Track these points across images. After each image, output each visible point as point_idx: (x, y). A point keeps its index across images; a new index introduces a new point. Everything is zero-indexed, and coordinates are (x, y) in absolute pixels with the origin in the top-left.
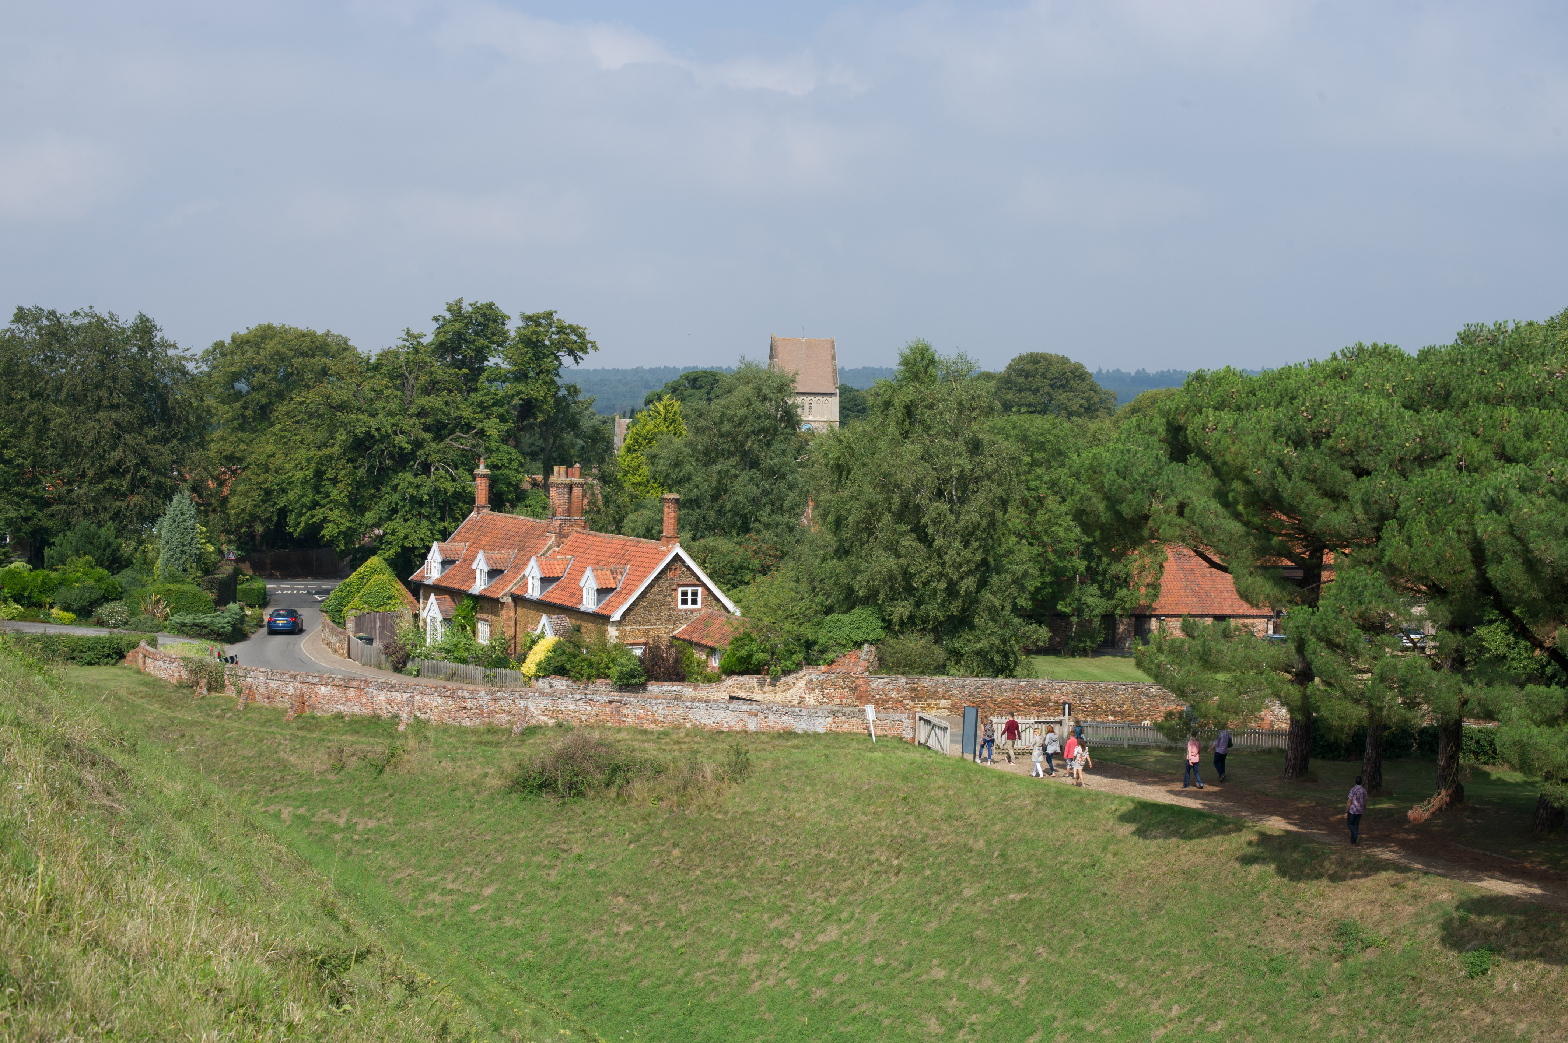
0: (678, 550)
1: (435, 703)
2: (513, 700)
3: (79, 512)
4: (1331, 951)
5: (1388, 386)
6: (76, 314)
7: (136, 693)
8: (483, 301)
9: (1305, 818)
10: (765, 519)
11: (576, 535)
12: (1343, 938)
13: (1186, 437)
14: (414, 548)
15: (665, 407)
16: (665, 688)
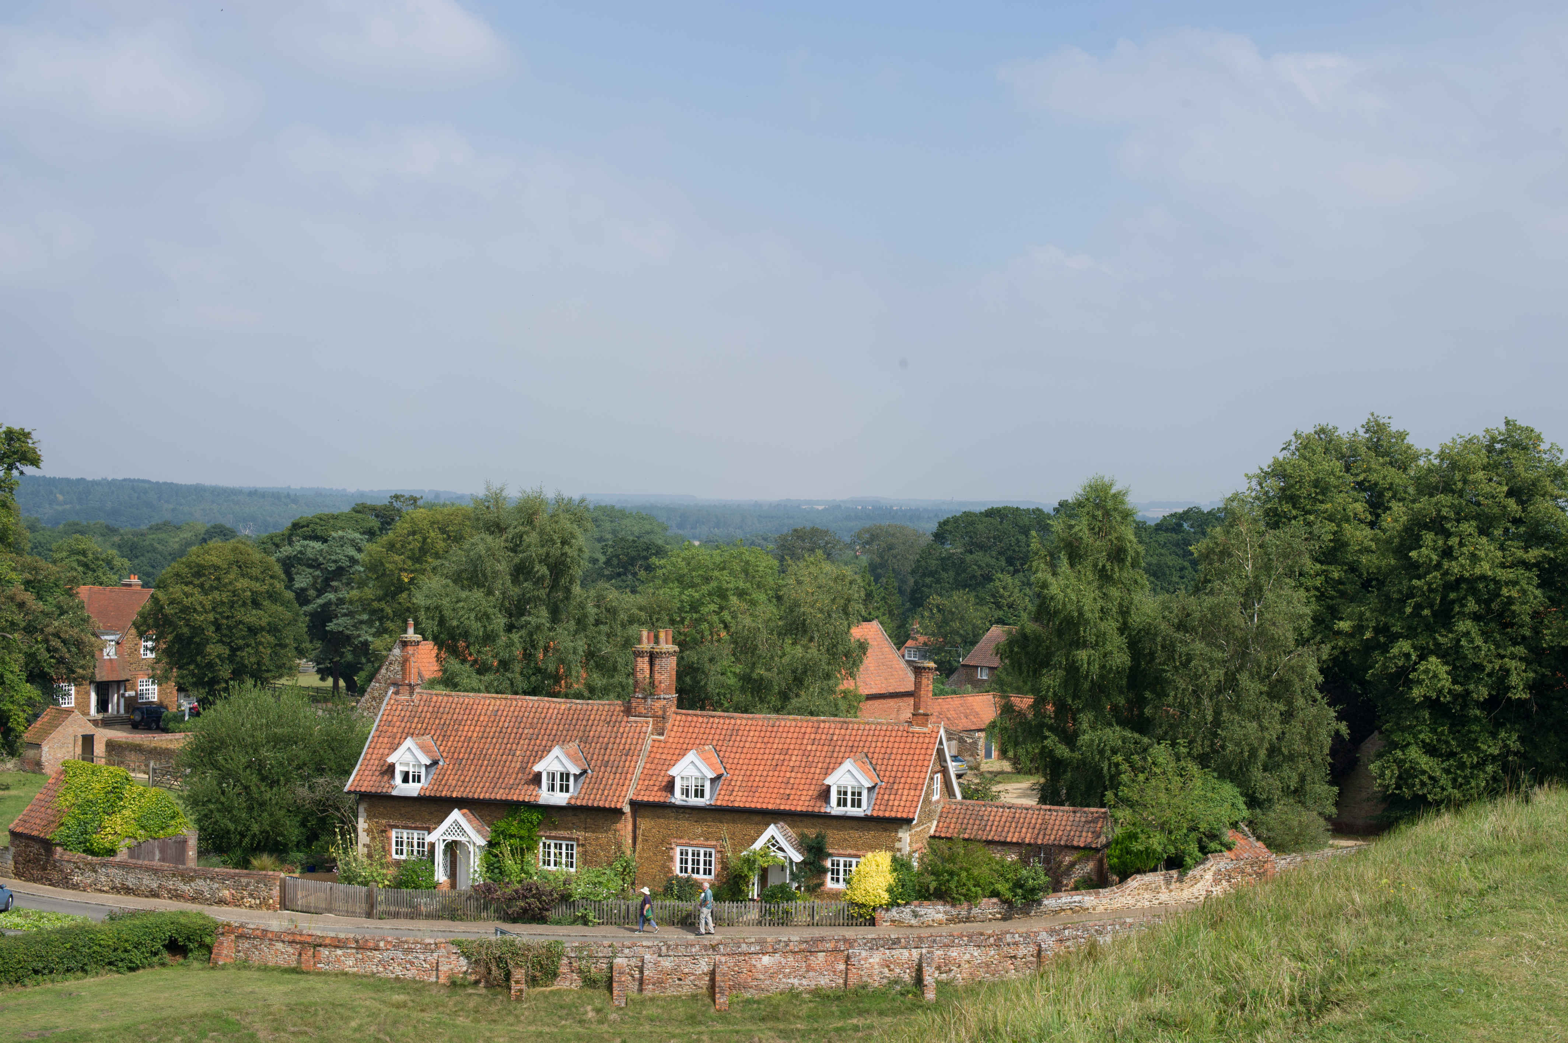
11: (677, 717)
16: (1063, 900)
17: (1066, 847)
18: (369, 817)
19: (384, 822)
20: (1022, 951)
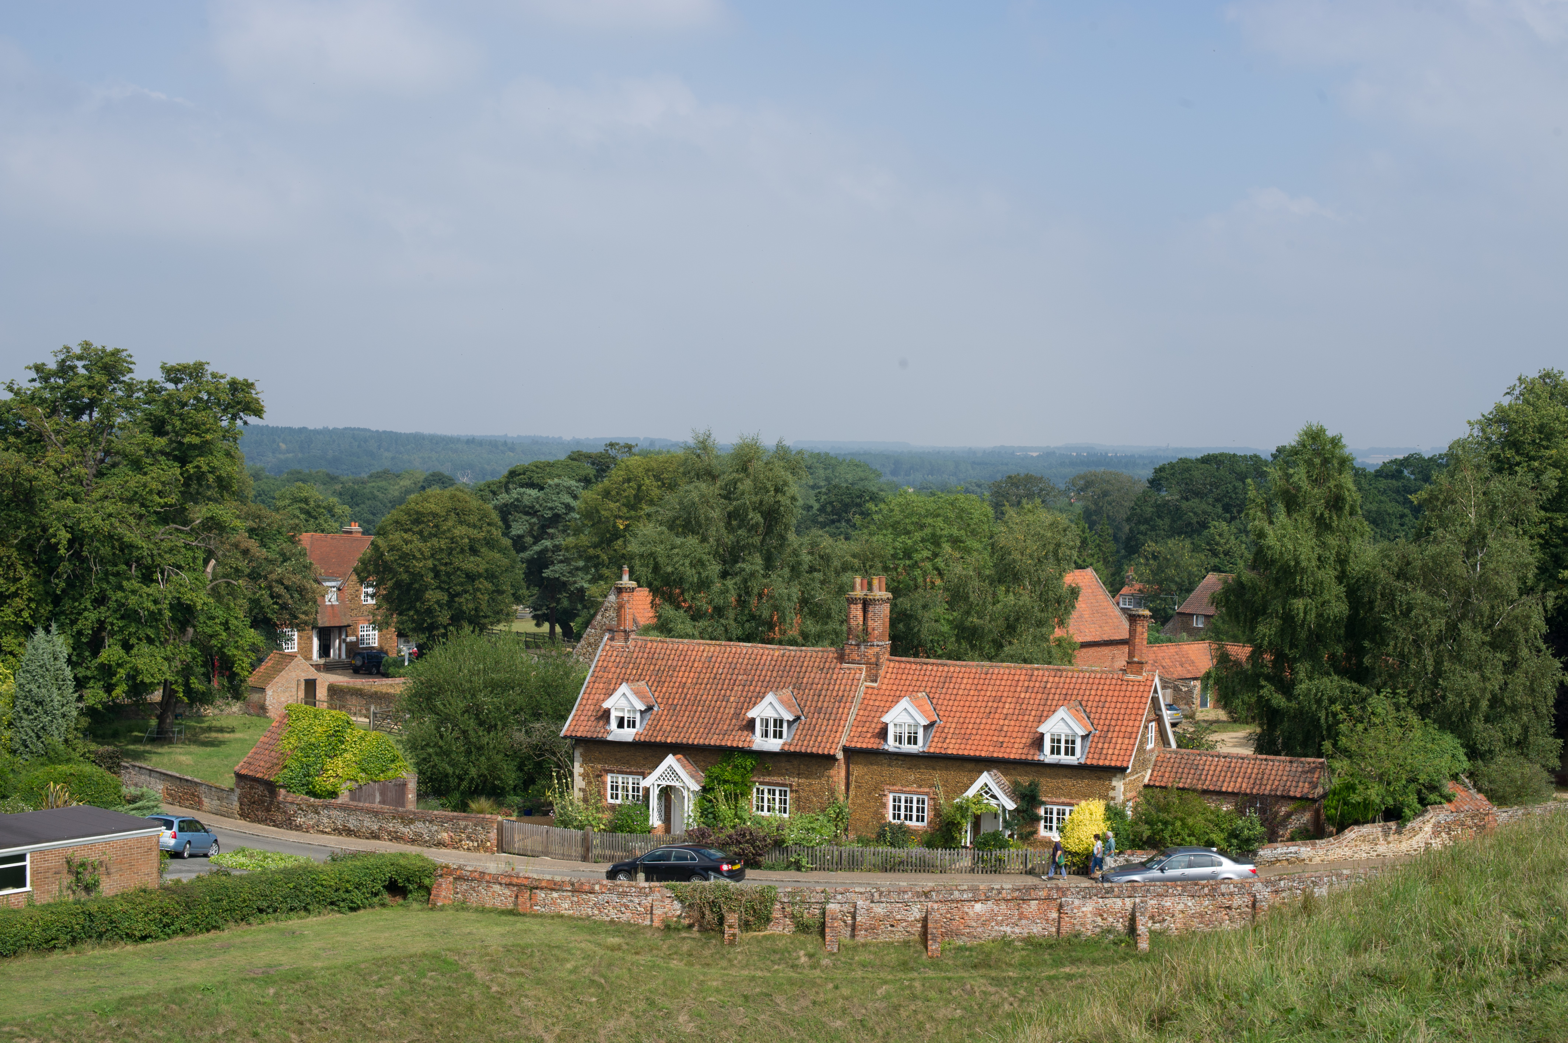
0: (1156, 679)
11: (890, 664)
17: (1283, 797)
18: (585, 761)
19: (599, 766)
20: (1237, 901)
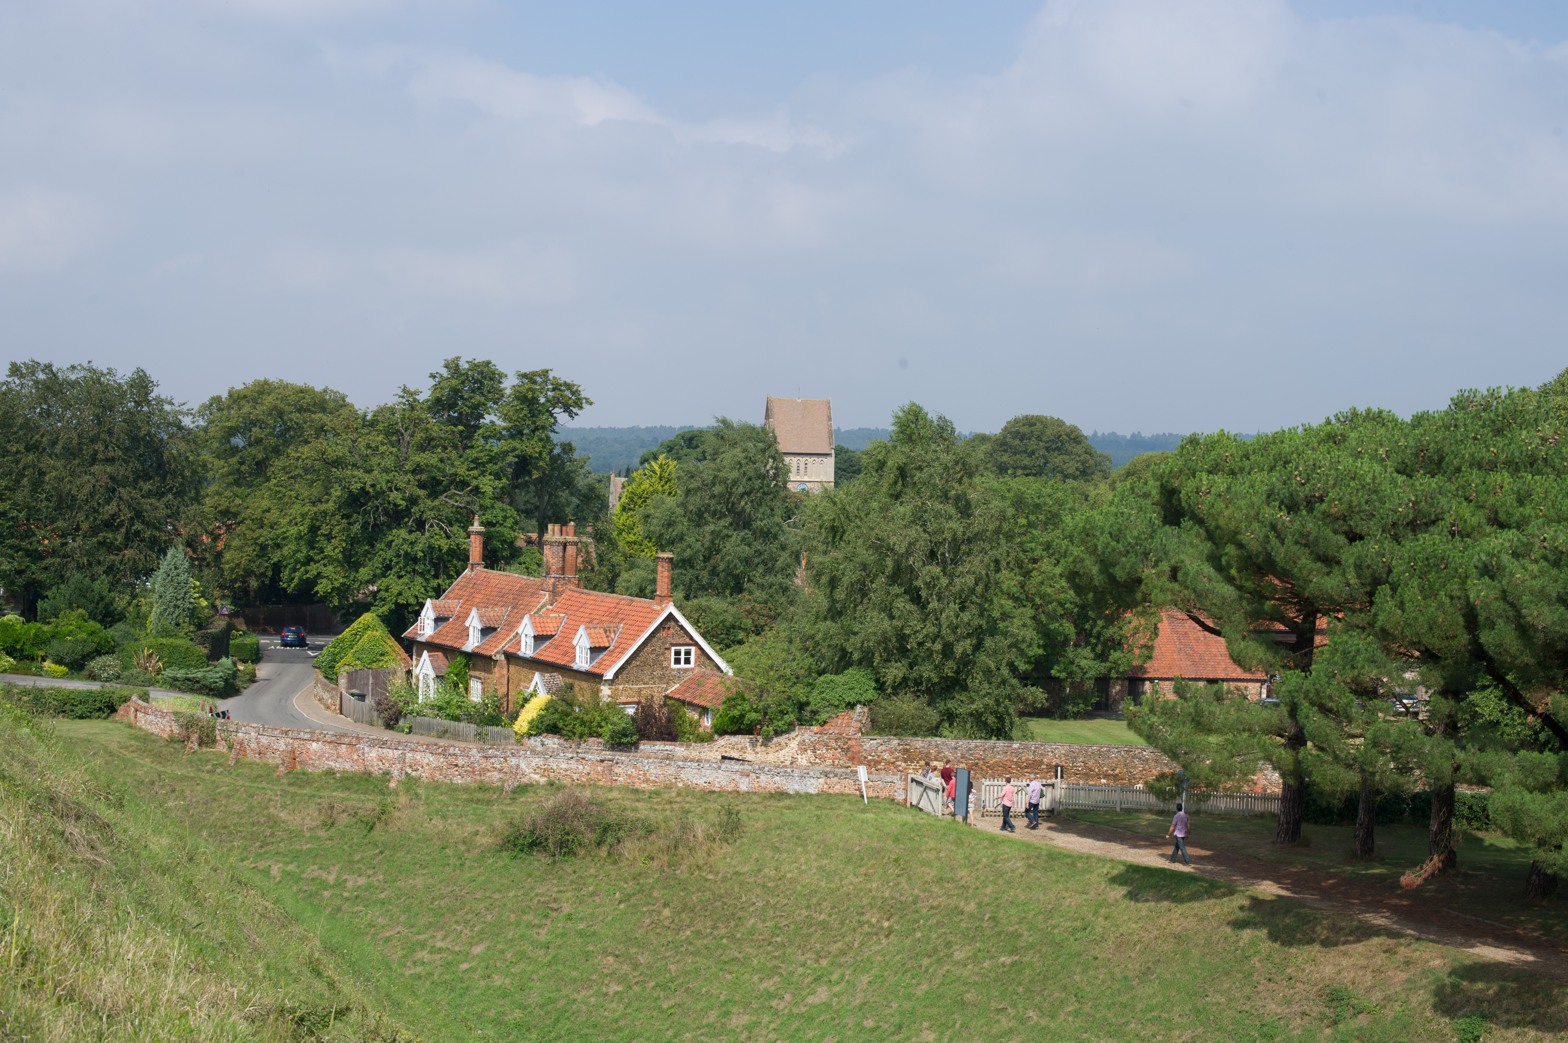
0: (672, 609)
1: (426, 761)
2: (505, 758)
3: (72, 565)
4: (1322, 1017)
5: (1381, 451)
6: (73, 367)
7: (127, 747)
8: (480, 359)
9: (1297, 883)
10: (759, 580)
11: (570, 593)
12: (1335, 1004)
13: (1179, 499)
14: (408, 605)
15: (661, 466)
16: (657, 748)
